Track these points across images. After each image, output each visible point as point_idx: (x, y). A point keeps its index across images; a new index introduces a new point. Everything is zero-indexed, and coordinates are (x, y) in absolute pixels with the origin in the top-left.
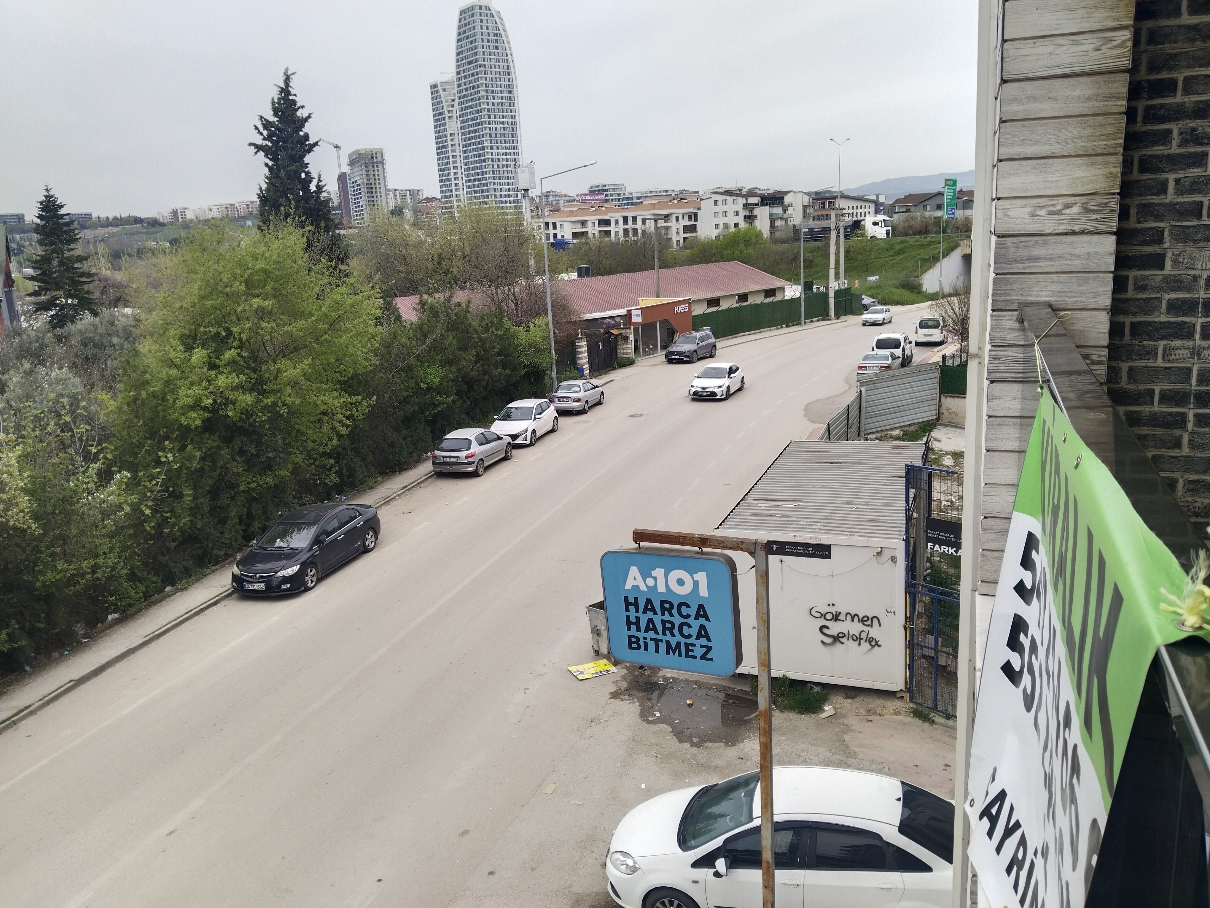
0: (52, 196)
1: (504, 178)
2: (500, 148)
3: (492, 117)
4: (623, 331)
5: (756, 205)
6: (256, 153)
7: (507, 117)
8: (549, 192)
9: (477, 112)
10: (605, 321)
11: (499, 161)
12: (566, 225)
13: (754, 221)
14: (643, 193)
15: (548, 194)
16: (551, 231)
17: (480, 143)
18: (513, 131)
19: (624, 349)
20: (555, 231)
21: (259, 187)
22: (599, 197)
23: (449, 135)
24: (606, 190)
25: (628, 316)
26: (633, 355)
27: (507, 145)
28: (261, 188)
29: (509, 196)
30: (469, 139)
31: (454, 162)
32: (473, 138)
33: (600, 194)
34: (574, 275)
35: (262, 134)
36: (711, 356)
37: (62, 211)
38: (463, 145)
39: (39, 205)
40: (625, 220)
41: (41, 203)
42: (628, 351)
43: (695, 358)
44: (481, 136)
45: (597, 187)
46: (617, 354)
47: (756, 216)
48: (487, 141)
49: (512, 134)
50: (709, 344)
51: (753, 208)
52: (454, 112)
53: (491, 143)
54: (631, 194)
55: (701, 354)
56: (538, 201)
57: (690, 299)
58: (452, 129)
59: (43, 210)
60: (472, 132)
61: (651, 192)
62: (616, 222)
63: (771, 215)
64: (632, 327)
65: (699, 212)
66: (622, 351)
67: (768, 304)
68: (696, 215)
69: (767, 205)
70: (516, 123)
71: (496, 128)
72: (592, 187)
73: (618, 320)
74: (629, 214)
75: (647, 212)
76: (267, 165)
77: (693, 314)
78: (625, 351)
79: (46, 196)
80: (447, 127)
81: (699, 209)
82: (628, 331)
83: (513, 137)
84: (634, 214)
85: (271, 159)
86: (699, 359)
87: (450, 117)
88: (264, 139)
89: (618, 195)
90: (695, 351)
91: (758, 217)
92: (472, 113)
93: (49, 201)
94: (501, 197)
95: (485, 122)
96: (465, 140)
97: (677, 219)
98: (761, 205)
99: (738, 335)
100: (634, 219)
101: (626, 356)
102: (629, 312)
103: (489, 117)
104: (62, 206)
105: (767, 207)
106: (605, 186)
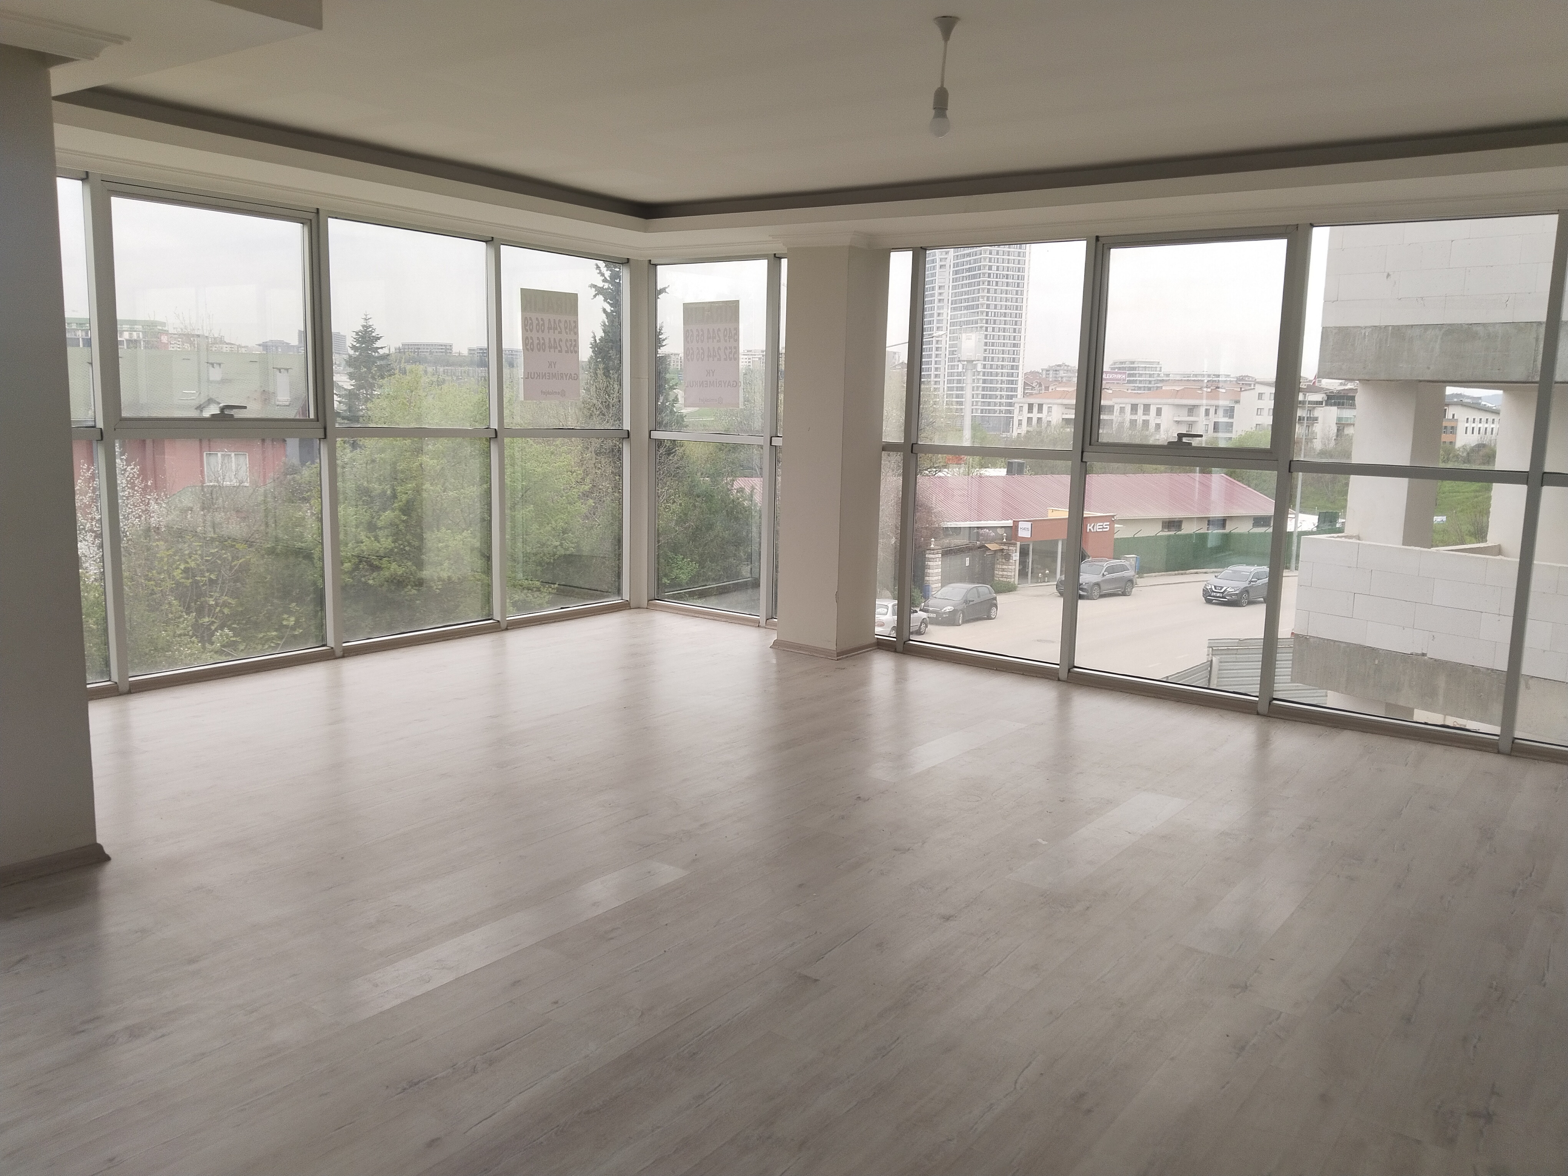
0: (370, 327)
1: (999, 345)
2: (998, 307)
3: (994, 268)
4: (1005, 547)
5: (1321, 403)
6: (595, 296)
7: (1013, 269)
8: (1059, 366)
9: (975, 261)
10: (981, 531)
11: (995, 324)
12: (1055, 408)
13: (1313, 424)
14: (1184, 375)
15: (1058, 368)
16: (1035, 415)
17: (973, 300)
18: (1018, 286)
19: (1003, 570)
20: (1040, 415)
21: (592, 335)
22: (1119, 376)
23: (937, 288)
24: (1134, 369)
25: (1013, 530)
26: (1015, 580)
27: (1009, 303)
28: (594, 337)
29: (1003, 367)
30: (962, 294)
31: (939, 321)
32: (967, 293)
33: (1120, 373)
34: (1003, 472)
35: (603, 275)
36: (1124, 594)
37: (378, 344)
38: (952, 301)
39: (354, 335)
40: (1134, 408)
41: (357, 334)
42: (1009, 574)
43: (1096, 593)
44: (976, 291)
45: (1122, 363)
46: (993, 575)
47: (1316, 419)
48: (983, 297)
49: (1017, 291)
50: (1122, 578)
51: (1314, 408)
52: (948, 261)
53: (988, 300)
54: (1168, 375)
55: (1106, 588)
56: (1044, 376)
57: (1113, 516)
58: (943, 280)
59: (358, 341)
60: (966, 285)
61: (1196, 375)
62: (1122, 410)
63: (1339, 419)
64: (1018, 544)
65: (1236, 406)
66: (1001, 573)
67: (1255, 534)
68: (1232, 409)
69: (1335, 404)
70: (1023, 278)
71: (997, 282)
72: (1115, 363)
73: (999, 531)
74: (1141, 401)
75: (1164, 401)
76: (604, 311)
77: (1116, 536)
78: (1005, 573)
79: (363, 326)
80: (937, 278)
81: (1237, 402)
82: (1011, 548)
83: (1017, 294)
84: (1147, 401)
85: (611, 305)
86: (1102, 596)
87: (941, 266)
88: (605, 280)
89: (1150, 376)
90: (1097, 584)
91: (1320, 420)
92: (969, 262)
93: (366, 331)
94: (991, 368)
95: (984, 274)
96: (956, 295)
97: (1207, 412)
98: (1326, 405)
99: (1188, 572)
100: (1147, 408)
101: (1005, 580)
102: (1016, 523)
103: (990, 268)
104: (379, 338)
105: (1334, 409)
106: (1133, 363)
